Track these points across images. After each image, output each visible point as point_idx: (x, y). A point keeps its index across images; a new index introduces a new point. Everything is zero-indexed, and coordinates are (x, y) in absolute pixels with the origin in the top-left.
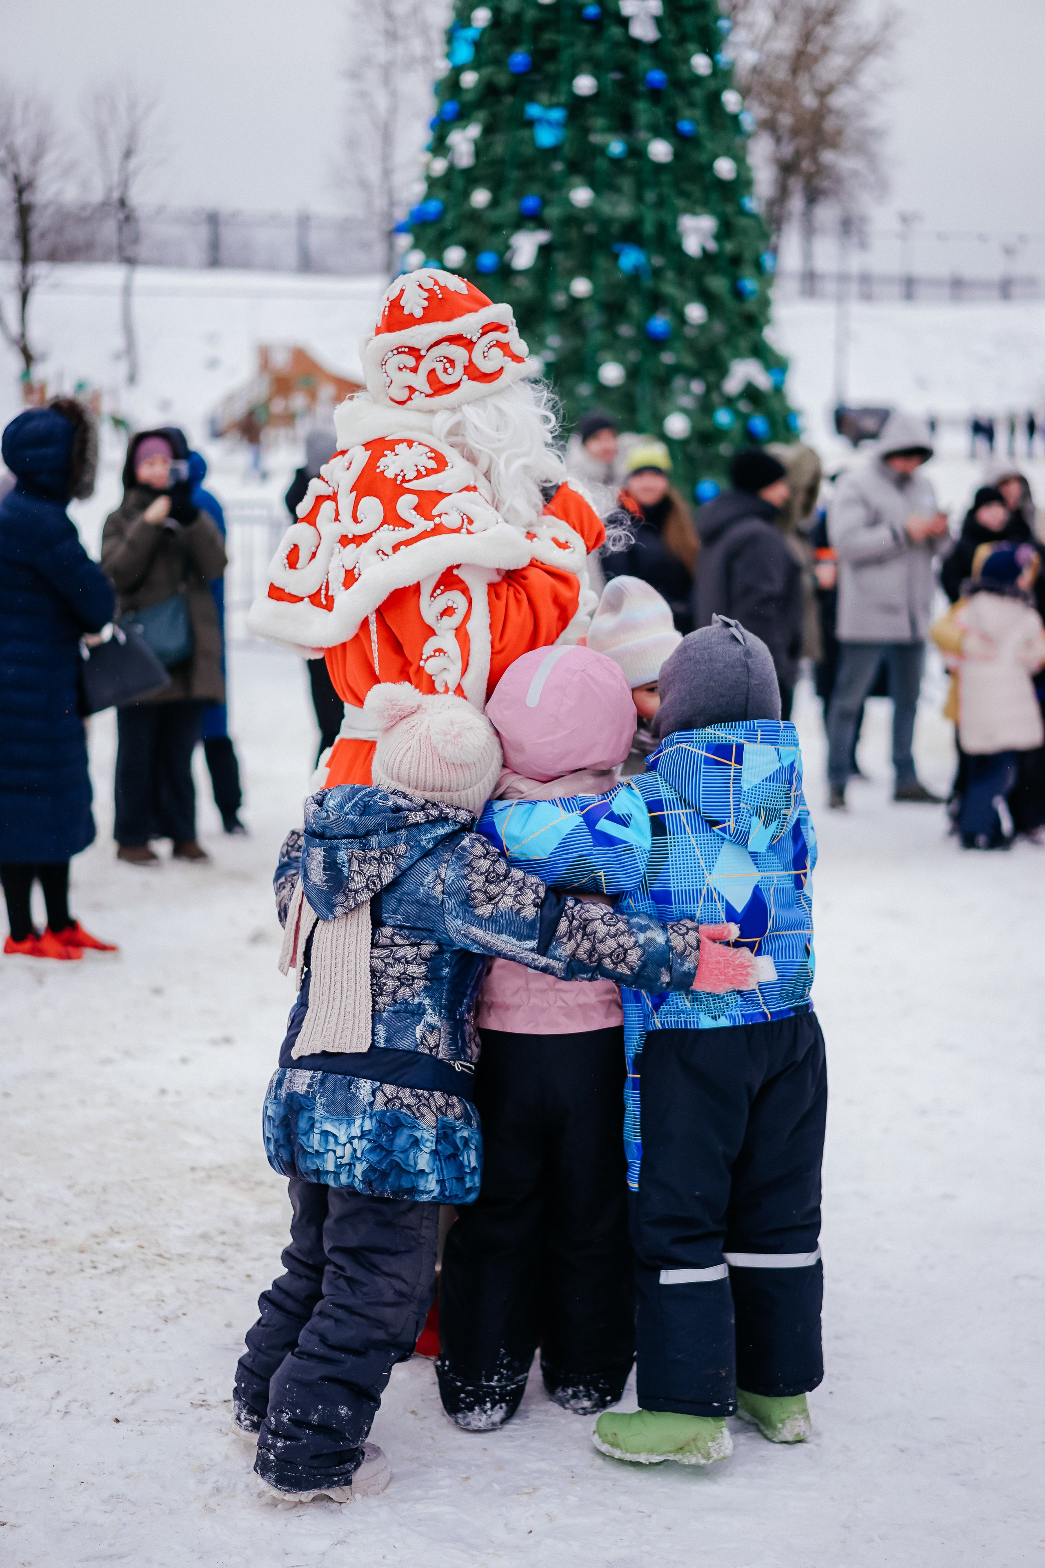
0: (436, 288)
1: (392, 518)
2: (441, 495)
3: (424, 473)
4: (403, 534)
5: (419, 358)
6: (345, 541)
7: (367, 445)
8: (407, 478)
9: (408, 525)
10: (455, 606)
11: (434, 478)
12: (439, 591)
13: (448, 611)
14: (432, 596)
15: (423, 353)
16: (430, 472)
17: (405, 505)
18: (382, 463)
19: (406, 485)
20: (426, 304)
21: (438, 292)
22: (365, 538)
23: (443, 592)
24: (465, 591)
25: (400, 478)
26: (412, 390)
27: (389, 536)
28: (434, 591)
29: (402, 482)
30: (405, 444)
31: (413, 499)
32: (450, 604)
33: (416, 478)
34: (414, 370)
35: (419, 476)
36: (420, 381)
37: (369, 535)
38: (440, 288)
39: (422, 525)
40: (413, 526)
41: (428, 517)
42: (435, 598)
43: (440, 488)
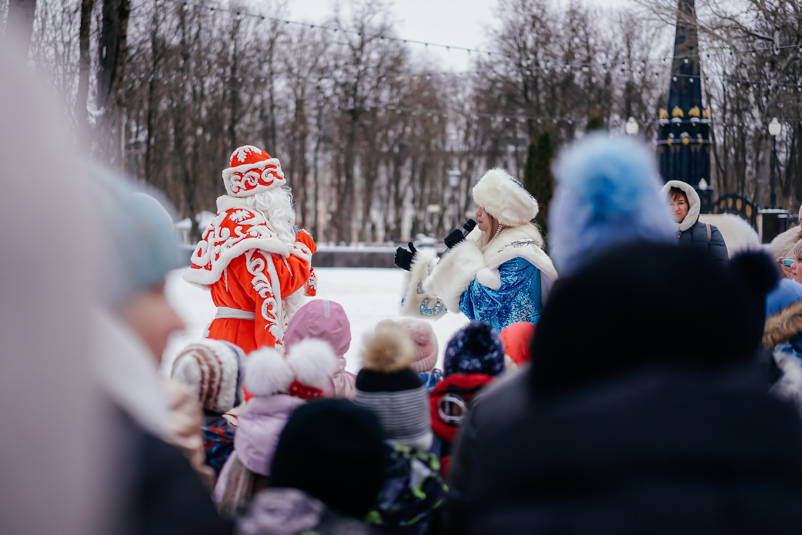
0: (250, 152)
1: (233, 235)
2: (251, 226)
3: (245, 219)
4: (236, 239)
5: (242, 176)
6: (216, 244)
7: (226, 212)
8: (239, 221)
9: (238, 236)
10: (259, 264)
11: (249, 220)
12: (253, 259)
13: (257, 266)
14: (251, 261)
15: (243, 174)
16: (247, 218)
17: (238, 230)
18: (230, 217)
19: (238, 223)
20: (246, 157)
21: (250, 153)
22: (223, 242)
23: (254, 259)
24: (263, 258)
25: (237, 221)
26: (239, 188)
27: (232, 240)
28: (251, 259)
29: (237, 222)
30: (240, 210)
31: (241, 228)
32: (258, 263)
33: (242, 221)
34: (240, 181)
35: (244, 220)
36: (242, 184)
37: (225, 241)
38: (251, 152)
39: (242, 235)
40: (239, 237)
41: (245, 233)
42: (252, 261)
43: (251, 224)
